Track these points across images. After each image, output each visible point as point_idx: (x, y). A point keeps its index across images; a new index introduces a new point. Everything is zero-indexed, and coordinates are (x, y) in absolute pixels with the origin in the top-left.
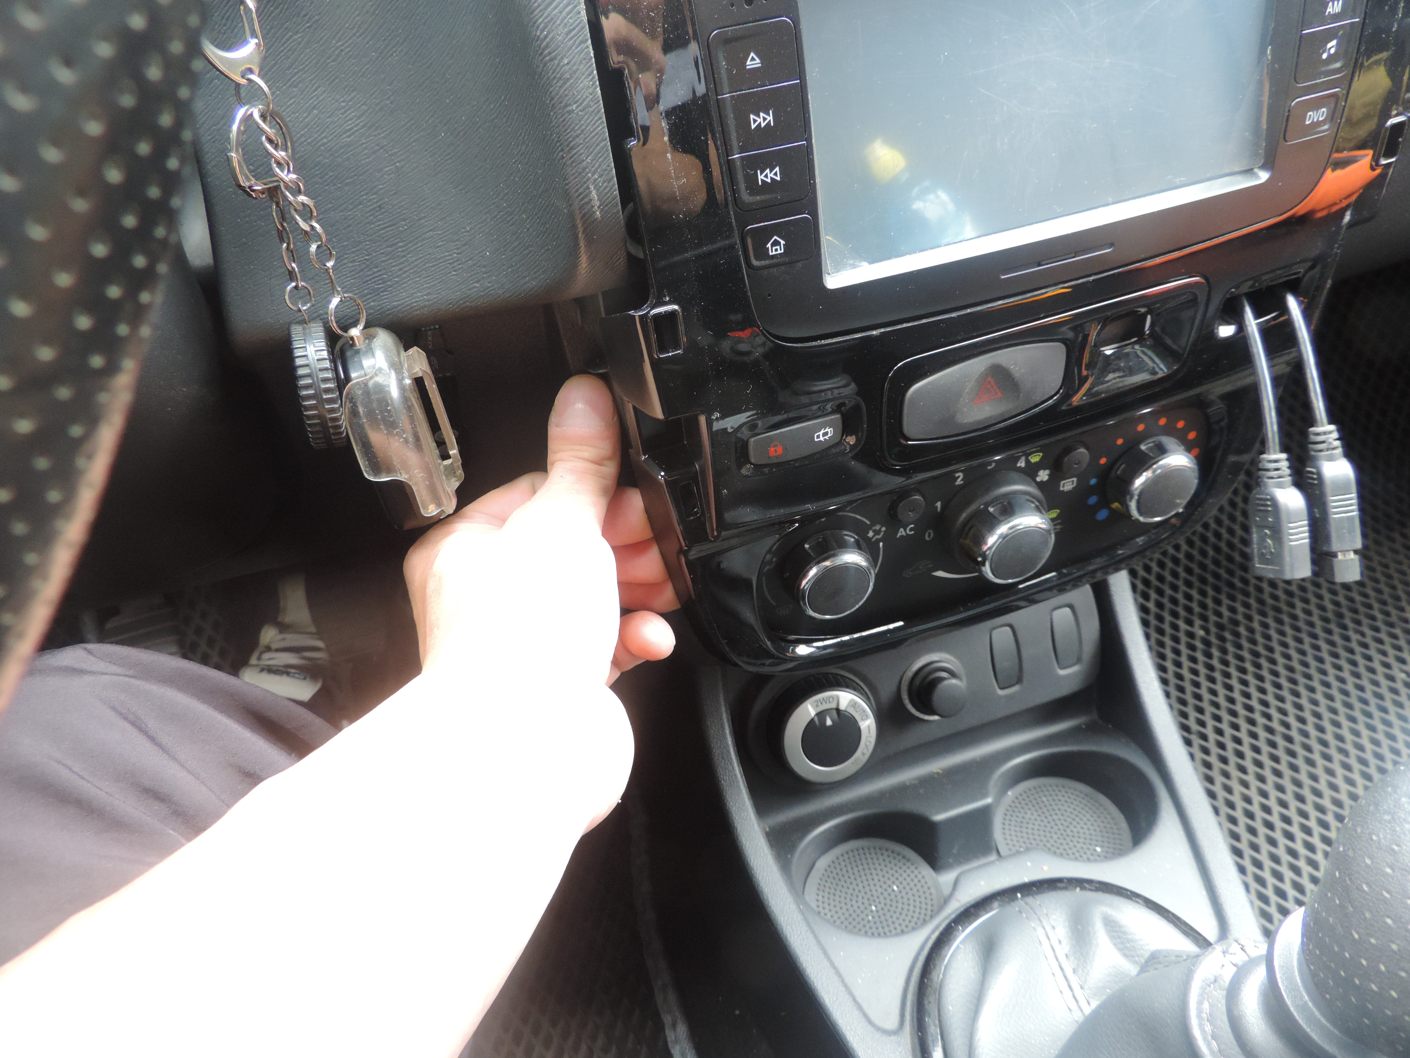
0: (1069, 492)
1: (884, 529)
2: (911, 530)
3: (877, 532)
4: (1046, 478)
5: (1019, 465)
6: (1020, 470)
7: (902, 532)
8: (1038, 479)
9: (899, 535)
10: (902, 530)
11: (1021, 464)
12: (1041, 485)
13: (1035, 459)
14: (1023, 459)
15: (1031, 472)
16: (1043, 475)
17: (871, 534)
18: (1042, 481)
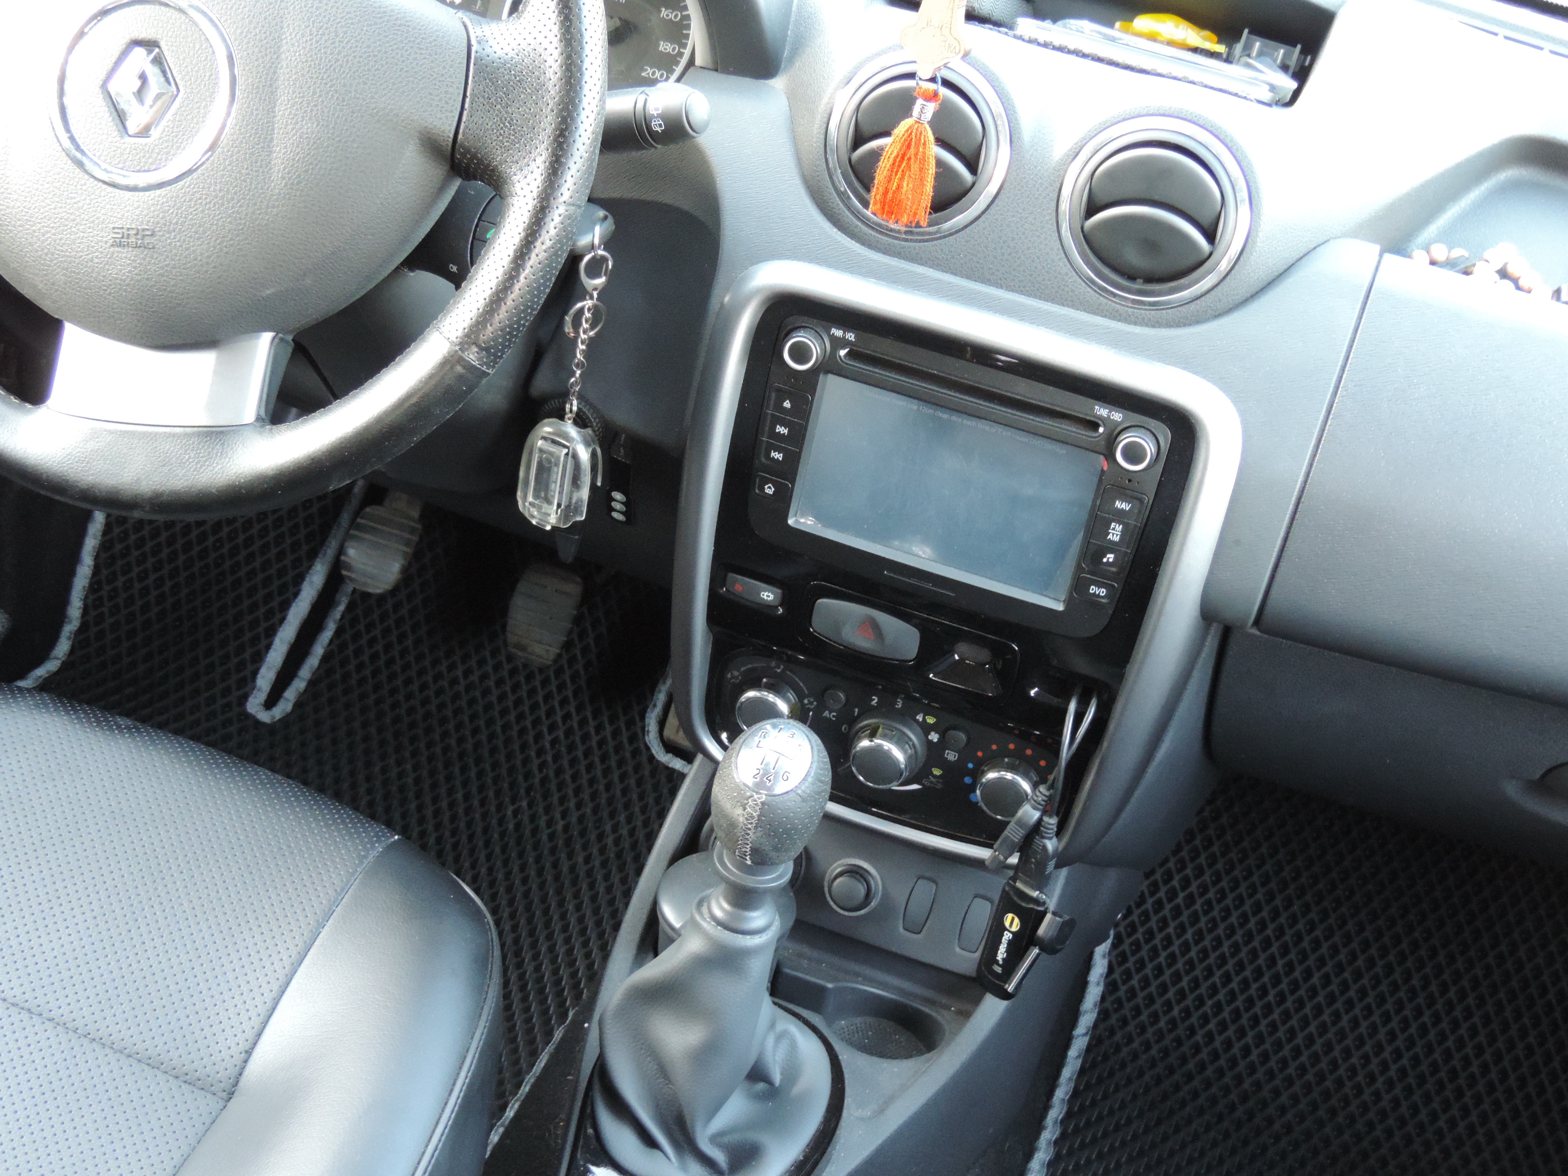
0: (949, 761)
1: (815, 703)
2: (834, 716)
3: (810, 703)
4: (935, 740)
5: (918, 717)
6: (917, 721)
7: (826, 714)
8: (930, 737)
9: (824, 715)
10: (827, 712)
11: (920, 718)
12: (930, 742)
13: (931, 720)
14: (922, 715)
15: (926, 729)
16: (934, 737)
17: (806, 701)
18: (931, 741)
